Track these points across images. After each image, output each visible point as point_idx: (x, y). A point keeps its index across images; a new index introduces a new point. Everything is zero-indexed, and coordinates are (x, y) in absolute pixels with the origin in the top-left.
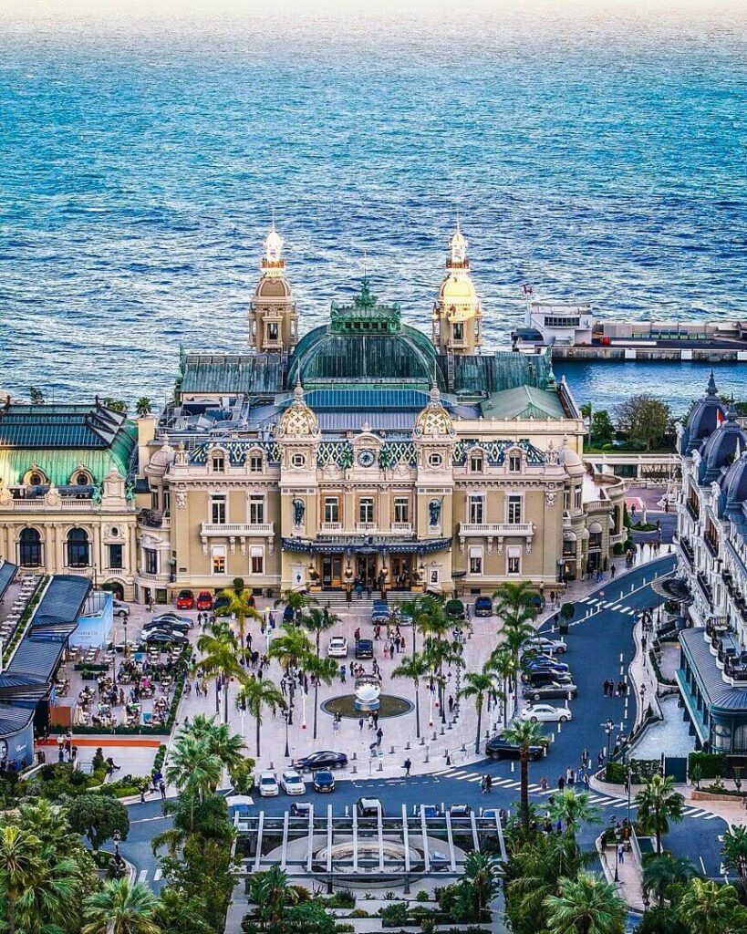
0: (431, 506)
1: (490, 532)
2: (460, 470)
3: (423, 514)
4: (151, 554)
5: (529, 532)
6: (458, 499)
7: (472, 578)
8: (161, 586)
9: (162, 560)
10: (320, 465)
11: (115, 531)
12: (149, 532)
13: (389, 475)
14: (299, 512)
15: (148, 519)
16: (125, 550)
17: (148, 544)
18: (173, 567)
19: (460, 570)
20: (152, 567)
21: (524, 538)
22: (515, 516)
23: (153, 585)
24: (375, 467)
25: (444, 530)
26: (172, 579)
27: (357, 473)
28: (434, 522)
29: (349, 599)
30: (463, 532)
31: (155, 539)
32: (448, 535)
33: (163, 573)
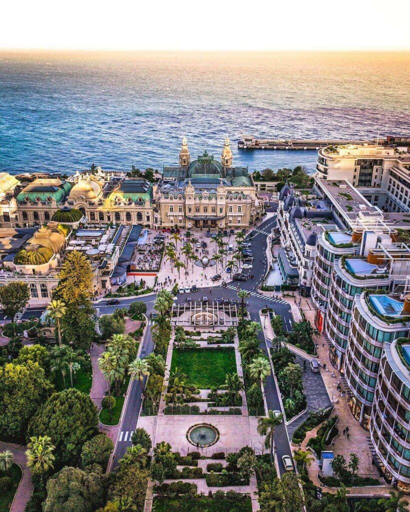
0: (220, 209)
1: (234, 214)
2: (227, 200)
3: (218, 211)
4: (156, 218)
5: (243, 214)
6: (227, 207)
7: (229, 224)
8: (159, 226)
9: (159, 220)
10: (195, 199)
11: (148, 213)
12: (155, 213)
13: (211, 201)
14: (190, 210)
15: (156, 210)
16: (150, 217)
17: (155, 216)
18: (161, 222)
19: (227, 223)
20: (156, 222)
21: (242, 216)
22: (240, 211)
23: (157, 225)
24: (208, 200)
25: (223, 214)
26: (161, 224)
27: (204, 201)
28: (221, 212)
29: (201, 230)
30: (228, 214)
31: (157, 215)
32: (224, 215)
33: (159, 223)
